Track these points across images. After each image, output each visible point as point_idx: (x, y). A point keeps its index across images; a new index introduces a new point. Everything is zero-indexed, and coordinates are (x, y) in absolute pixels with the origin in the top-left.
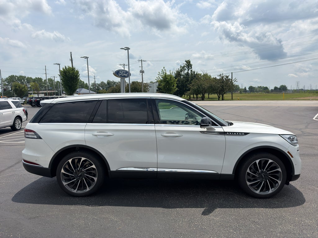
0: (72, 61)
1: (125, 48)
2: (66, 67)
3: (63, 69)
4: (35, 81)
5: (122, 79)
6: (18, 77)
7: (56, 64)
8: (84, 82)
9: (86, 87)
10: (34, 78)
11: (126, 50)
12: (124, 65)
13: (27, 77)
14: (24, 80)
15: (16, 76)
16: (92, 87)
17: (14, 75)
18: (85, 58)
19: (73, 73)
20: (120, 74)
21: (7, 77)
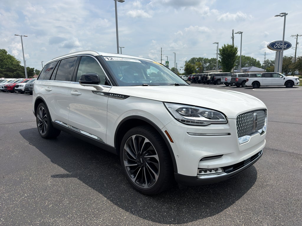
0: (233, 39)
1: (281, 15)
2: (225, 46)
3: (222, 47)
4: (210, 61)
5: (279, 52)
6: (197, 59)
7: (215, 43)
8: (256, 60)
9: (258, 65)
10: (209, 58)
11: (282, 16)
12: (297, 36)
13: (204, 58)
14: (202, 61)
15: (196, 58)
16: (264, 65)
17: (194, 58)
18: (240, 34)
19: (231, 50)
20: (275, 46)
21: (190, 59)
